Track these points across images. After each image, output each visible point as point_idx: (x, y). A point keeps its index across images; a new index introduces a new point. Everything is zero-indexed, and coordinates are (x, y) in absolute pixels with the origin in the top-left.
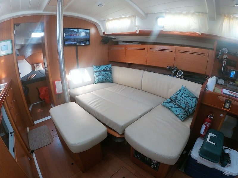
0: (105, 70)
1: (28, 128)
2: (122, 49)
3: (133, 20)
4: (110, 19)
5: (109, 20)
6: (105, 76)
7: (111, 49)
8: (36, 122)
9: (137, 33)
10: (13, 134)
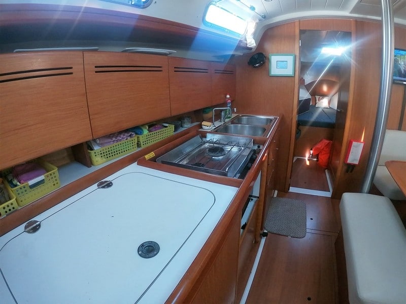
1: (276, 192)
8: (292, 190)
10: (255, 199)
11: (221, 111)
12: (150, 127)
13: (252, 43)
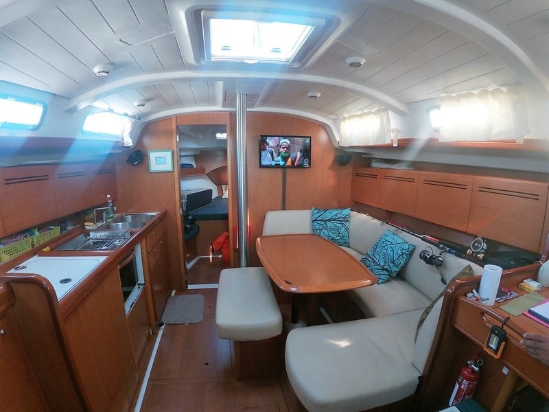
0: (335, 220)
1: (174, 292)
2: (375, 176)
3: (385, 119)
4: (346, 116)
5: (344, 119)
6: (334, 232)
7: (358, 175)
8: (190, 287)
9: (395, 145)
10: (141, 287)
11: (102, 211)
12: (39, 229)
13: (129, 142)
